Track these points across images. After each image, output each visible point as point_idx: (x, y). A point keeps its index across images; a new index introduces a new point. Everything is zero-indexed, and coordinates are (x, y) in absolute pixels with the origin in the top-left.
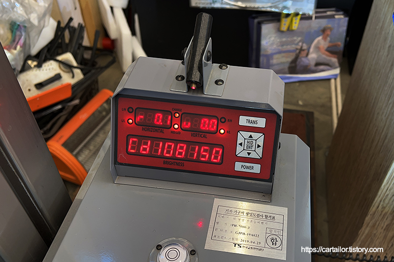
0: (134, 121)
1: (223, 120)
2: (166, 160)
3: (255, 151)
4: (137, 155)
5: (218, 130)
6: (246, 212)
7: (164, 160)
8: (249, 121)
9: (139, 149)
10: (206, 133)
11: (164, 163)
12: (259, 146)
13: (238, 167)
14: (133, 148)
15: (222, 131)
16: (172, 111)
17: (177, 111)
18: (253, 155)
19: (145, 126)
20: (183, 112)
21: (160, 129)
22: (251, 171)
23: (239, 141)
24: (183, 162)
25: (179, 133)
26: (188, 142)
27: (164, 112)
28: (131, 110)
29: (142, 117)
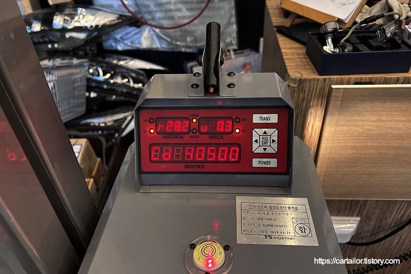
0: (156, 131)
1: (237, 120)
2: (187, 164)
3: (270, 146)
4: (160, 162)
5: (233, 130)
6: (268, 205)
7: (185, 164)
8: (262, 118)
9: (161, 156)
10: (222, 134)
11: (186, 167)
12: (274, 141)
13: (256, 163)
14: (155, 156)
15: (237, 131)
16: (190, 117)
17: (194, 116)
18: (269, 150)
19: (167, 134)
20: (199, 117)
21: (180, 135)
22: (268, 166)
23: (254, 139)
24: (204, 164)
25: (197, 137)
26: (207, 145)
27: (182, 119)
28: (152, 121)
29: (162, 126)
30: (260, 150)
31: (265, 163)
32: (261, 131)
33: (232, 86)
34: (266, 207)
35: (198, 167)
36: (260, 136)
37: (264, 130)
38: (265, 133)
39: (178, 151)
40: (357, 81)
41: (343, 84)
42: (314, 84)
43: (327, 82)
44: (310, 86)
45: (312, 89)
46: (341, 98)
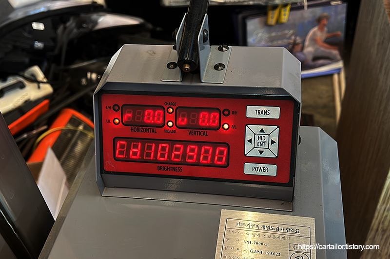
0: (121, 121)
1: (226, 113)
2: (160, 165)
3: (268, 148)
4: (127, 161)
6: (261, 225)
7: (158, 165)
8: (259, 112)
9: (128, 153)
10: (206, 129)
11: (159, 168)
12: (273, 142)
13: (249, 169)
15: (226, 126)
16: (164, 106)
17: (171, 105)
18: (267, 154)
19: (134, 126)
20: (177, 106)
21: (153, 127)
22: (265, 174)
23: (247, 138)
24: (180, 166)
25: (174, 132)
26: (186, 143)
27: (155, 107)
28: (117, 108)
29: (130, 115)
30: (255, 153)
31: (260, 170)
32: (256, 128)
33: (221, 68)
34: (257, 226)
35: (175, 169)
36: (255, 134)
37: (261, 127)
38: (262, 131)
39: (150, 148)
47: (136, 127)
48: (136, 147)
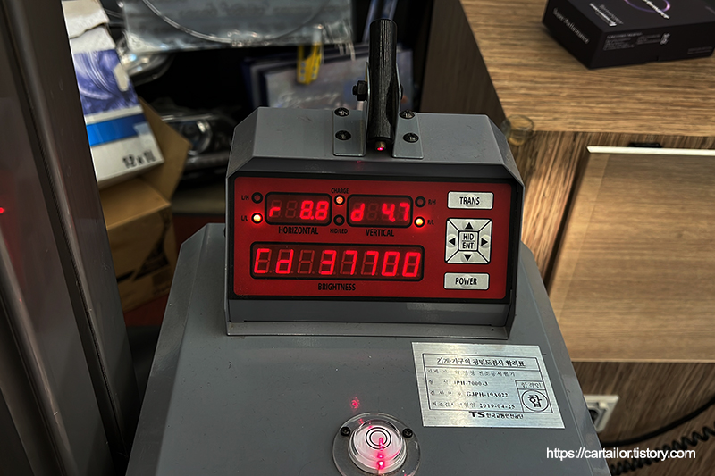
0: (265, 217)
1: (420, 202)
2: (321, 282)
3: (477, 251)
4: (271, 278)
5: (412, 221)
6: (472, 359)
8: (465, 200)
9: (273, 267)
10: (391, 227)
11: (320, 287)
12: (484, 242)
13: (451, 281)
14: (262, 266)
15: (419, 222)
16: (331, 194)
17: (340, 193)
18: (476, 259)
19: (286, 224)
20: (350, 193)
21: (311, 226)
22: (472, 287)
23: (449, 237)
24: (353, 282)
25: (345, 231)
26: (361, 247)
27: (315, 196)
28: (257, 198)
29: (278, 209)
30: (459, 259)
31: (466, 281)
32: (460, 223)
33: (411, 138)
34: (468, 361)
35: (344, 287)
36: (459, 232)
37: (467, 221)
38: (469, 226)
39: (307, 257)
40: (632, 140)
41: (607, 145)
42: (555, 143)
43: (578, 139)
44: (547, 145)
45: (549, 151)
46: (603, 172)
47: (288, 226)
48: (286, 256)
